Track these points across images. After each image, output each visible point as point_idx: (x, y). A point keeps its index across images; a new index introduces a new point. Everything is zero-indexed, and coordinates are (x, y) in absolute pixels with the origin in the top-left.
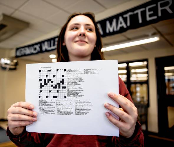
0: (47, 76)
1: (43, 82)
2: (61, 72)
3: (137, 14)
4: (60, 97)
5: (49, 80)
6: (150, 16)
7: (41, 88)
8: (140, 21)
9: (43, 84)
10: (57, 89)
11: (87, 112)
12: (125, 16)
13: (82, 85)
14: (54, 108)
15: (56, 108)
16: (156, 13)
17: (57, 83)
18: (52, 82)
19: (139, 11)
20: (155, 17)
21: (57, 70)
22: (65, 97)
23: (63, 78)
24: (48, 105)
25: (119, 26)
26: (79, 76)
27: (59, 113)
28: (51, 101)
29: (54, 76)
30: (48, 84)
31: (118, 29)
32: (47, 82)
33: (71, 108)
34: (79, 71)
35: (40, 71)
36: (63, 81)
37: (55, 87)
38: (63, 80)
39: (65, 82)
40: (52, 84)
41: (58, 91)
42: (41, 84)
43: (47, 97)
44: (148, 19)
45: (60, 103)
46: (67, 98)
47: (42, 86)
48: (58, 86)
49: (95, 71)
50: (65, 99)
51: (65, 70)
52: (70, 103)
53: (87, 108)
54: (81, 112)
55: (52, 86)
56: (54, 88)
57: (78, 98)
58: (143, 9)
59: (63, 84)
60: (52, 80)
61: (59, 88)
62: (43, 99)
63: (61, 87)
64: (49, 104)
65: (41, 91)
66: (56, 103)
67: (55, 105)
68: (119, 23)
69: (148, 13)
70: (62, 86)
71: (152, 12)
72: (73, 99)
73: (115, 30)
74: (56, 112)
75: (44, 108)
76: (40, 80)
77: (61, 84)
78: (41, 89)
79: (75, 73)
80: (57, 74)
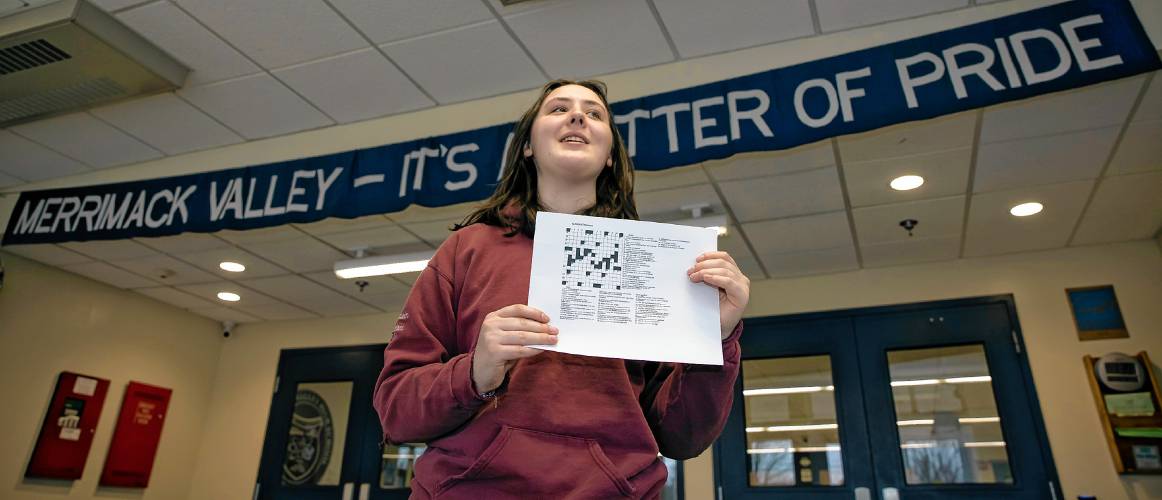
0: (583, 242)
1: (574, 254)
2: (613, 239)
3: (663, 117)
4: (606, 286)
5: (587, 251)
6: (707, 132)
7: (569, 264)
8: (674, 147)
9: (574, 257)
10: (603, 270)
11: (659, 319)
12: (621, 119)
13: (652, 267)
14: (593, 308)
15: (596, 308)
16: (723, 128)
17: (604, 260)
18: (593, 255)
19: (670, 111)
20: (722, 140)
21: (606, 233)
22: (618, 288)
23: (616, 250)
24: (579, 300)
26: (648, 250)
27: (602, 318)
28: (587, 294)
29: (598, 244)
30: (585, 258)
32: (582, 254)
33: (627, 310)
34: (649, 240)
35: (568, 230)
36: (615, 256)
37: (599, 266)
38: (616, 253)
39: (619, 257)
40: (593, 259)
41: (603, 275)
42: (570, 256)
43: (580, 284)
44: (700, 142)
45: (607, 299)
46: (622, 290)
47: (570, 261)
48: (605, 264)
49: (677, 244)
50: (618, 291)
51: (621, 235)
52: (626, 300)
53: (659, 312)
54: (647, 318)
55: (592, 262)
56: (596, 267)
57: (641, 292)
58: (684, 107)
59: (616, 261)
60: (593, 252)
61: (607, 268)
62: (572, 288)
63: (611, 267)
64: (583, 298)
65: (569, 272)
66: (598, 298)
67: (595, 302)
69: (699, 124)
70: (613, 264)
71: (712, 122)
72: (634, 292)
74: (595, 316)
75: (570, 306)
76: (567, 248)
77: (612, 260)
78: (569, 268)
79: (642, 243)
80: (606, 240)
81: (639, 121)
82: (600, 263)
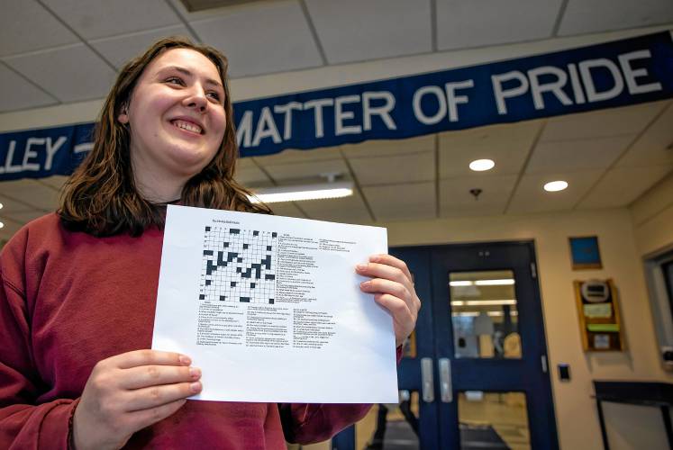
0: (226, 245)
1: (214, 259)
2: (265, 239)
3: (312, 110)
4: (257, 301)
5: (232, 255)
6: (346, 123)
7: (209, 273)
8: (320, 133)
9: (215, 263)
10: (253, 279)
11: (323, 340)
12: (278, 109)
13: (312, 274)
14: (239, 328)
15: (244, 328)
16: (358, 120)
17: (253, 266)
18: (240, 260)
19: (318, 105)
20: (356, 130)
21: (256, 233)
22: (272, 301)
23: (269, 253)
24: (223, 319)
25: (261, 134)
26: (308, 253)
27: (253, 342)
28: (232, 310)
29: (246, 246)
30: (229, 264)
31: (256, 142)
32: (225, 259)
33: (283, 330)
34: (309, 240)
35: (208, 229)
36: (267, 262)
37: (247, 275)
38: (269, 257)
39: (272, 263)
40: (240, 265)
41: (253, 286)
42: (210, 262)
43: (222, 298)
44: (340, 130)
45: (258, 315)
46: (276, 305)
47: (210, 268)
48: (254, 271)
49: (342, 245)
50: (271, 306)
51: (274, 235)
52: (281, 316)
53: (322, 330)
54: (309, 339)
55: (239, 270)
56: (244, 275)
57: (302, 305)
58: (329, 102)
59: (268, 267)
60: (239, 256)
61: (258, 276)
62: (213, 303)
63: (263, 276)
64: (228, 316)
65: (208, 282)
66: (245, 315)
67: (243, 321)
68: (261, 125)
69: (340, 116)
70: (264, 271)
71: (350, 115)
72: (291, 306)
73: (247, 143)
74: (243, 339)
75: (211, 327)
76: (206, 253)
77: (263, 267)
78: (209, 278)
79: (299, 244)
80: (255, 242)
81: (294, 112)
82: (249, 270)
